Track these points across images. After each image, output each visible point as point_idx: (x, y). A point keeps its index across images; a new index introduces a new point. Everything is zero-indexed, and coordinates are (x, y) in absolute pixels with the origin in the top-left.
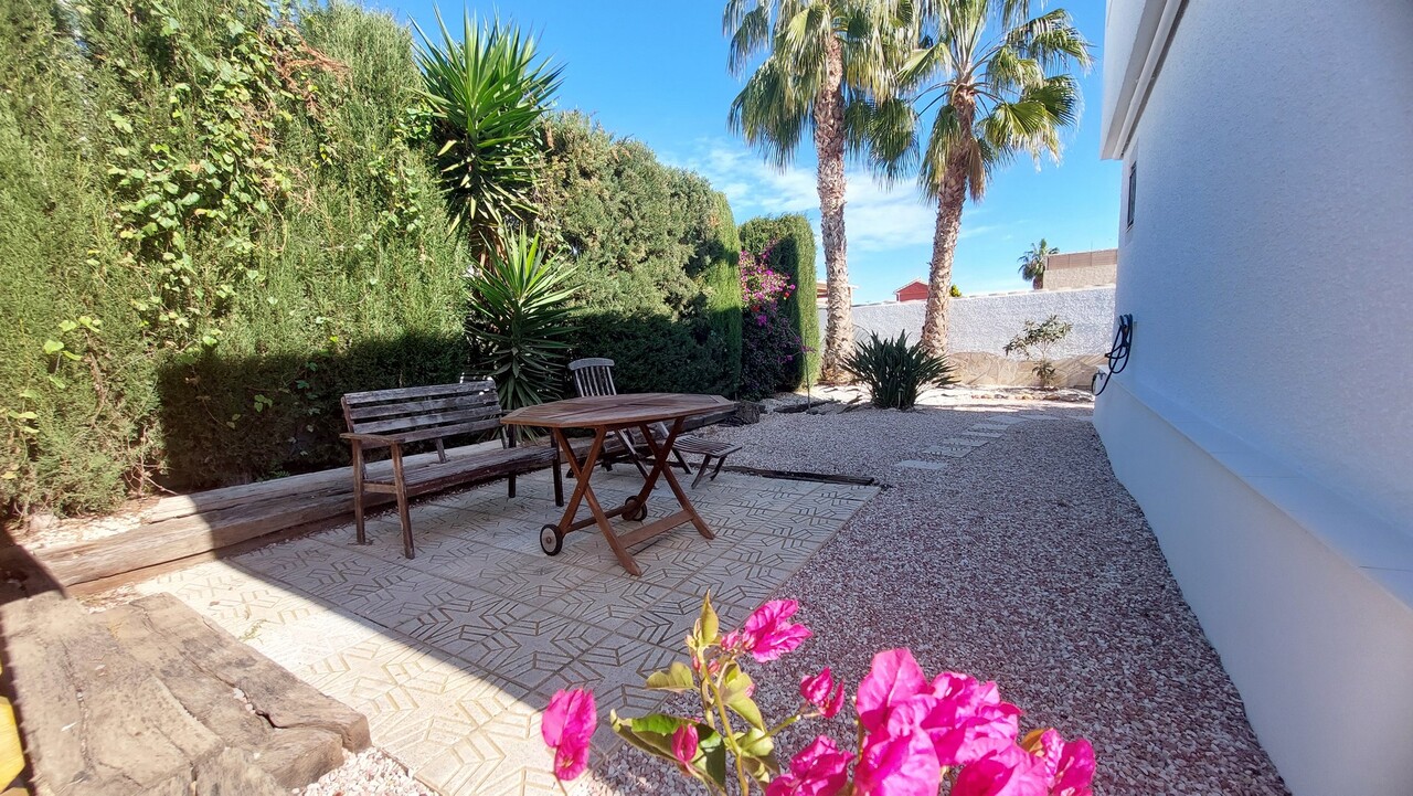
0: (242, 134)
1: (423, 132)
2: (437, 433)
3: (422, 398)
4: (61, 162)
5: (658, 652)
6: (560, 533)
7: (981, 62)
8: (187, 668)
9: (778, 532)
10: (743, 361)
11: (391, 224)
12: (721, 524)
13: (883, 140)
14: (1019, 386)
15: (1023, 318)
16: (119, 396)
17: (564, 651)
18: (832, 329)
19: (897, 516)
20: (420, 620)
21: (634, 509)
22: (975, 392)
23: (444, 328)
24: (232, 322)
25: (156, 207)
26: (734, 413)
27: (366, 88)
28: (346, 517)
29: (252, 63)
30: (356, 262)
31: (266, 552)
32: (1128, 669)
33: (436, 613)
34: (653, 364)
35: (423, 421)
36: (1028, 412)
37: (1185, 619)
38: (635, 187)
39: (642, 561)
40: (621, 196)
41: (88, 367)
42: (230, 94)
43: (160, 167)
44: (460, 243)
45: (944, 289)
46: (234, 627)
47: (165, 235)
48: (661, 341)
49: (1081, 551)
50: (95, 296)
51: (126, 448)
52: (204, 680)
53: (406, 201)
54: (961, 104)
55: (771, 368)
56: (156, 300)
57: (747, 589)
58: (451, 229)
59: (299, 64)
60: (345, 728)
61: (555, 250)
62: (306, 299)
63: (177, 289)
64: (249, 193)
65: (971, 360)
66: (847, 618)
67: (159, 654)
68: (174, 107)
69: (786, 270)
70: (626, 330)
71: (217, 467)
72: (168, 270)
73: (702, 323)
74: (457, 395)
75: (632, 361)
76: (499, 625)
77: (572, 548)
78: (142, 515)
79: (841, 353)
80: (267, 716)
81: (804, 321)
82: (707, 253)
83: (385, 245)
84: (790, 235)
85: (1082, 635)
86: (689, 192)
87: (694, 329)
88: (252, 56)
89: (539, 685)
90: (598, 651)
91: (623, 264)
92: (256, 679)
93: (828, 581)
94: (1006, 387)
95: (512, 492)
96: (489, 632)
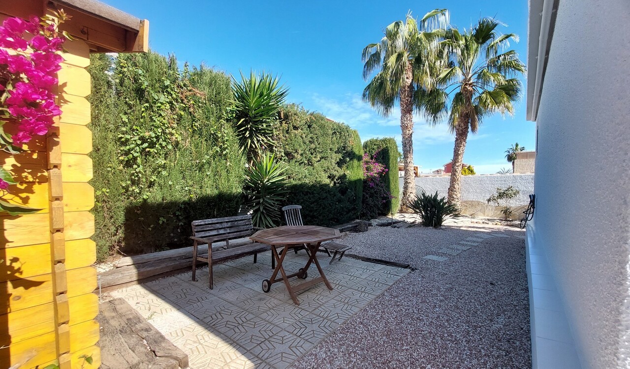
0: (165, 121)
1: (232, 116)
2: (227, 236)
3: (221, 223)
4: (104, 134)
5: (299, 340)
6: (270, 284)
7: (475, 73)
8: (128, 330)
9: (360, 289)
10: (363, 202)
11: (217, 151)
12: (337, 283)
13: (431, 105)
14: (495, 218)
15: (496, 186)
16: (111, 217)
17: (263, 336)
18: (406, 188)
19: (414, 285)
20: (211, 317)
21: (302, 274)
22: (473, 220)
23: (234, 191)
24: (155, 190)
25: (133, 149)
26: (356, 226)
27: (212, 100)
28: (189, 268)
29: (171, 95)
30: (203, 166)
31: (158, 282)
32: (489, 366)
33: (218, 315)
34: (321, 205)
35: (222, 231)
36: (496, 232)
37: (525, 345)
38: (317, 132)
39: (300, 298)
40: (310, 135)
41: (103, 207)
42: (163, 107)
43: (136, 134)
44: (243, 157)
45: (458, 172)
46: (144, 314)
47: (135, 158)
48: (325, 195)
49: (492, 309)
50: (108, 181)
51: (111, 237)
52: (133, 336)
53: (223, 142)
54: (466, 91)
55: (375, 205)
56: (129, 182)
57: (340, 315)
58: (240, 152)
59: (188, 94)
60: (180, 359)
61: (281, 159)
62: (183, 180)
63: (136, 178)
64: (166, 142)
65: (472, 204)
66: (378, 332)
67: (119, 323)
68: (143, 112)
69: (384, 162)
70: (309, 191)
71: (143, 245)
72: (134, 171)
73: (344, 186)
74: (236, 221)
75: (311, 204)
76: (241, 322)
77: (274, 290)
78: (114, 263)
79: (410, 199)
80: (154, 352)
81: (392, 186)
82: (348, 156)
83: (214, 159)
84: (387, 147)
85: (475, 348)
86: (340, 131)
87: (341, 189)
88: (172, 92)
89: (252, 349)
90: (276, 337)
91: (310, 163)
92: (151, 337)
93: (374, 314)
94: (489, 218)
95: (255, 261)
96: (237, 325)
